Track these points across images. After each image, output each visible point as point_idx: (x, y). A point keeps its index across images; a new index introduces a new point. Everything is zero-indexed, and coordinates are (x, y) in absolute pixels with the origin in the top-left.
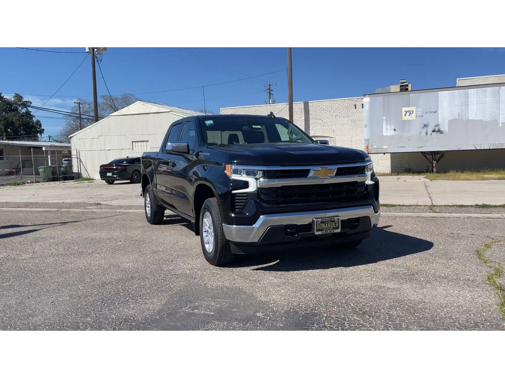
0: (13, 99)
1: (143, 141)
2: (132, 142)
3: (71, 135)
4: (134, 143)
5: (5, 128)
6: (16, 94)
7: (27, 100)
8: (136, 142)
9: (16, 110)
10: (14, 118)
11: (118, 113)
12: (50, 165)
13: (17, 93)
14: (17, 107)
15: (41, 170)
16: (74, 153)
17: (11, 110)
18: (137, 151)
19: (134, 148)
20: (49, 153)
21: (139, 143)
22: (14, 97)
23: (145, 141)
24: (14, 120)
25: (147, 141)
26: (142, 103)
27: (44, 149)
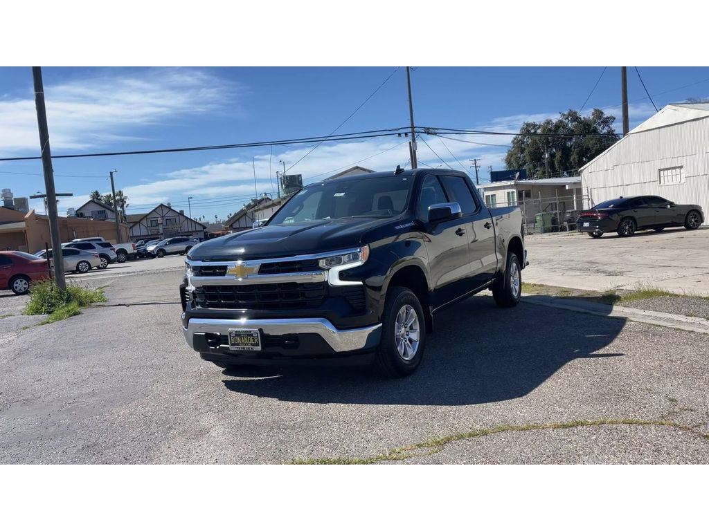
0: (591, 117)
1: (675, 168)
2: (660, 170)
3: (582, 168)
4: (662, 172)
5: (579, 157)
6: (595, 110)
7: (609, 116)
8: (664, 170)
9: (595, 131)
10: (591, 142)
11: (641, 127)
12: (575, 208)
13: (596, 108)
14: (595, 127)
15: (538, 218)
16: (584, 192)
17: (589, 133)
18: (666, 183)
19: (662, 179)
20: (575, 192)
21: (670, 171)
22: (593, 115)
23: (678, 167)
24: (590, 146)
25: (681, 167)
26: (673, 107)
27: (567, 187)
